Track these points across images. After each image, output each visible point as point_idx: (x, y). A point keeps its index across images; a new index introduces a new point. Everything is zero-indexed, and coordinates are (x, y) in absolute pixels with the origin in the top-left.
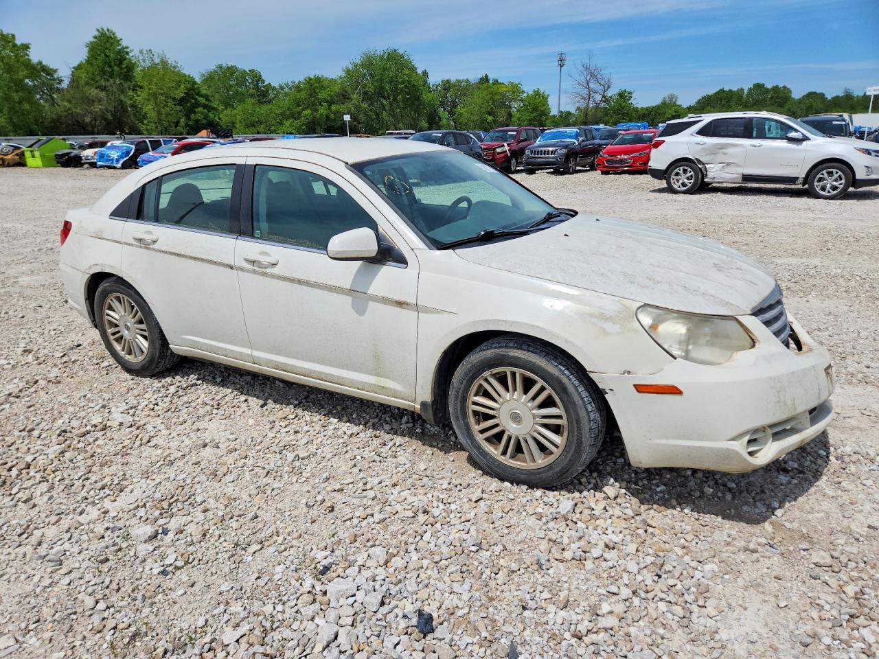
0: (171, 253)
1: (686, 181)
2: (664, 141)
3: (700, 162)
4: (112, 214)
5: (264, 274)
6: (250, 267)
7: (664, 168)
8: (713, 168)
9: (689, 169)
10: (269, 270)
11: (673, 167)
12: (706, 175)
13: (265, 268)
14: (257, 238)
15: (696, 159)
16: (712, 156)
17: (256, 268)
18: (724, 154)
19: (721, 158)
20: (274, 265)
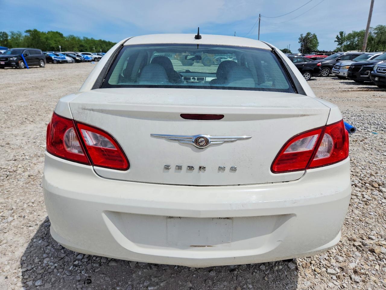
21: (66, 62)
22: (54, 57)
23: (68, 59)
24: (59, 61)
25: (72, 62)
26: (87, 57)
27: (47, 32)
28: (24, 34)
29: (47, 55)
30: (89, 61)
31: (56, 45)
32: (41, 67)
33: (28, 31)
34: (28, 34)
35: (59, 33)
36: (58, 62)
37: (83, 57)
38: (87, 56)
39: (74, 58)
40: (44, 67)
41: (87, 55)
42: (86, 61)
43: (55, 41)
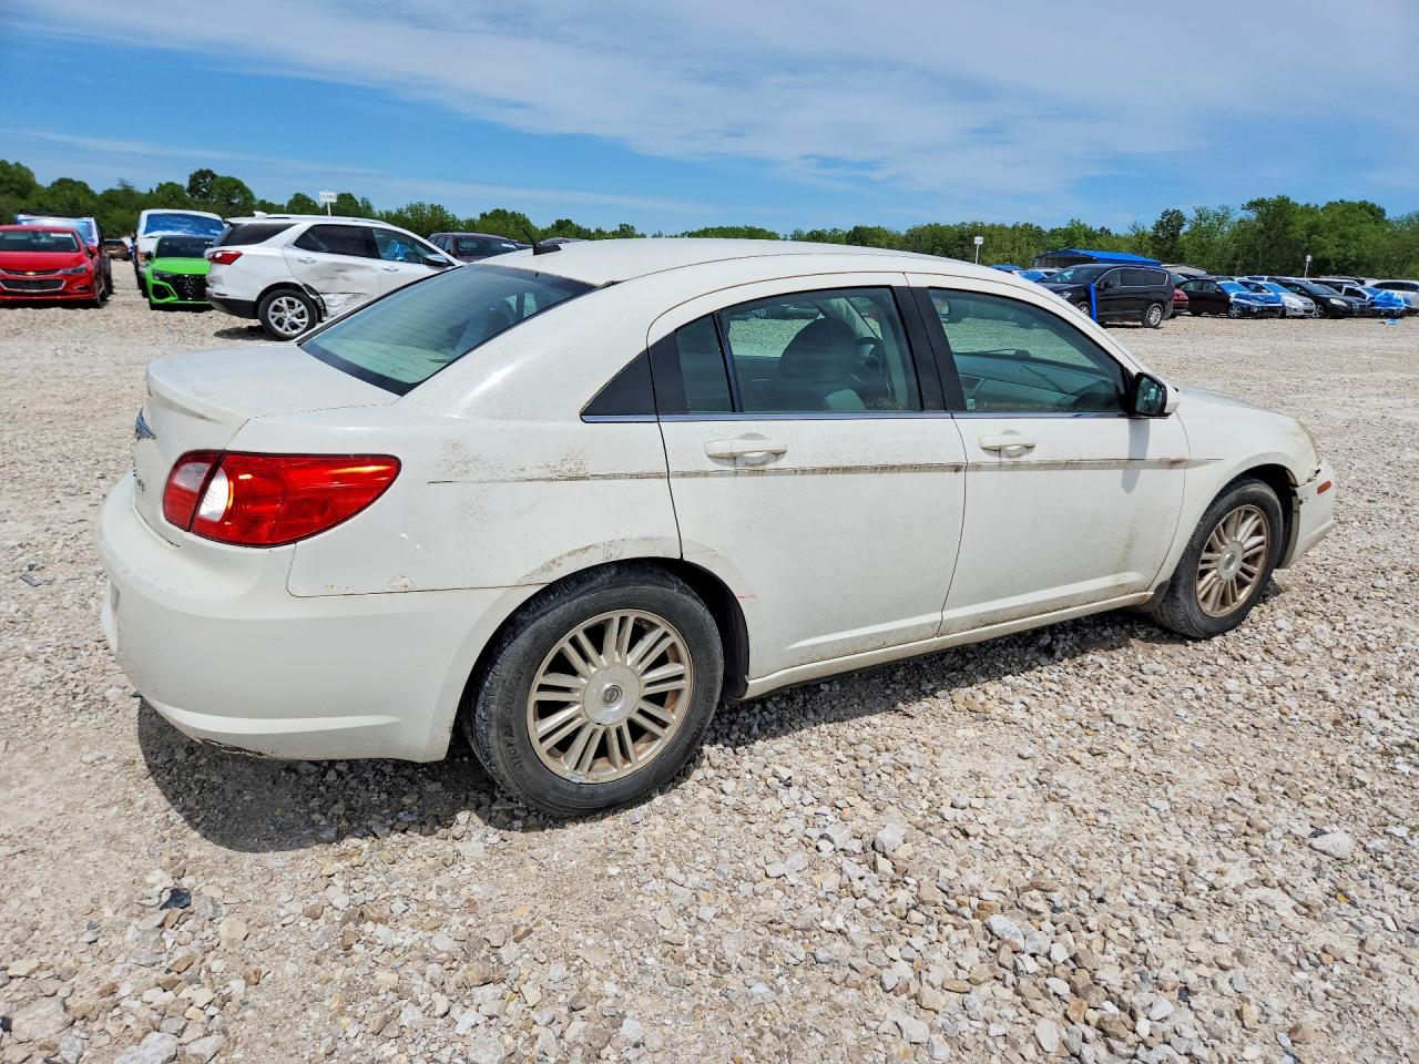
0: (825, 470)
1: (295, 320)
2: (238, 255)
3: (311, 290)
4: (583, 414)
5: (1015, 467)
6: (994, 459)
7: (254, 299)
8: (333, 300)
9: (297, 302)
10: (1025, 458)
11: (267, 298)
12: (325, 310)
13: (1019, 456)
14: (971, 411)
15: (305, 285)
16: (328, 281)
17: (1004, 460)
18: (347, 279)
19: (341, 285)
20: (1029, 448)
21: (1282, 313)
22: (1238, 296)
23: (1293, 301)
24: (1250, 307)
25: (1302, 313)
26: (1389, 298)
27: (1322, 204)
28: (1239, 215)
29: (1219, 286)
30: (1392, 315)
31: (1341, 250)
32: (1147, 325)
33: (1253, 205)
34: (1252, 215)
35: (1373, 206)
36: (1246, 313)
37: (1371, 298)
38: (1387, 294)
39: (1318, 300)
40: (1156, 327)
41: (1390, 291)
42: (1375, 315)
43: (1342, 236)
